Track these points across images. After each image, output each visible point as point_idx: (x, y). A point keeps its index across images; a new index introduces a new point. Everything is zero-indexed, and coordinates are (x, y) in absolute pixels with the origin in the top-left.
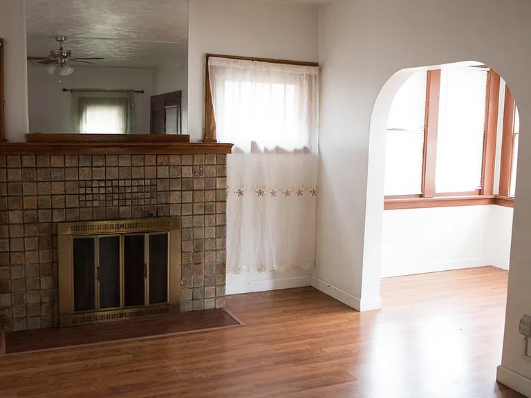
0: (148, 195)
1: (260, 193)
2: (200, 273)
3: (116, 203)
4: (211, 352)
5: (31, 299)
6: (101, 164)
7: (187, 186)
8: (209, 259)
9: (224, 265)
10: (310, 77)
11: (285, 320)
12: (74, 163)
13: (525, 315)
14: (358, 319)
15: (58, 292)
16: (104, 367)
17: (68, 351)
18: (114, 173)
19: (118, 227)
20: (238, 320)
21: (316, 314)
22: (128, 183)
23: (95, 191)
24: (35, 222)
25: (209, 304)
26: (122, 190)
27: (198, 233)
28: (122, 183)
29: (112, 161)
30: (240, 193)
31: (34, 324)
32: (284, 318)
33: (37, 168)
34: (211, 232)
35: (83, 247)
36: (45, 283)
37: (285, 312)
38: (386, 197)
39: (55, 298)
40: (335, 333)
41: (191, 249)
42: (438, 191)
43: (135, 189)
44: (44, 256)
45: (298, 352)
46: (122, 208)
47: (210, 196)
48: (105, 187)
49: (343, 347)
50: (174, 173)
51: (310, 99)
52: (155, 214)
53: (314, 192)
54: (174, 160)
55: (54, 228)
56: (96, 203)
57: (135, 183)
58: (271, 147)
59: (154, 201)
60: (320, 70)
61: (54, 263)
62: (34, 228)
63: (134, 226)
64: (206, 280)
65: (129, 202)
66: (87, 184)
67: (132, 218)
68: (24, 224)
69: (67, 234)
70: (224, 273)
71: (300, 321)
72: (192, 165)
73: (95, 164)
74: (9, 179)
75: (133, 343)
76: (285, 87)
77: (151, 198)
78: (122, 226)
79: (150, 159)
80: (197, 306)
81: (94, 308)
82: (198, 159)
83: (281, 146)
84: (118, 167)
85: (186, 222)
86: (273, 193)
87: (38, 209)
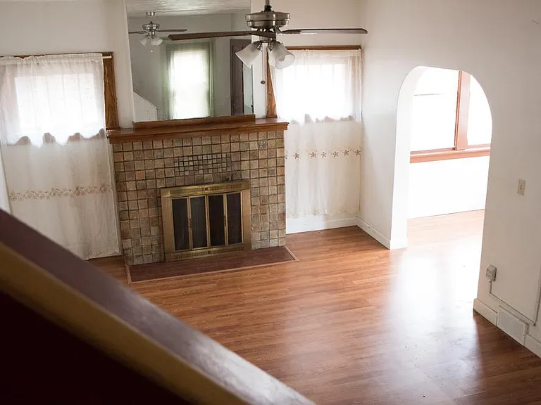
0: (225, 165)
1: (313, 155)
2: (266, 221)
3: (201, 172)
4: (272, 283)
5: (145, 243)
6: (189, 144)
7: (254, 156)
8: (272, 210)
9: (284, 214)
10: (353, 58)
11: (331, 257)
12: (170, 144)
13: (491, 265)
14: (387, 256)
15: (163, 237)
16: (198, 292)
17: (172, 280)
18: (198, 150)
19: (203, 189)
20: (294, 256)
21: (355, 251)
22: (210, 157)
23: (186, 164)
24: (145, 189)
25: (274, 243)
26: (205, 162)
27: (264, 192)
28: (205, 157)
29: (196, 141)
30: (297, 156)
31: (148, 259)
32: (329, 255)
33: (143, 150)
34: (273, 190)
35: (179, 205)
36: (154, 231)
37: (331, 249)
38: (412, 153)
39: (161, 241)
40: (365, 268)
41: (258, 203)
42: (469, 144)
43: (215, 161)
44: (152, 213)
45: (334, 283)
46: (205, 175)
47: (272, 163)
48: (193, 161)
49: (368, 280)
50: (244, 147)
51: (354, 76)
52: (230, 179)
53: (358, 153)
54: (244, 137)
55: (158, 192)
56: (187, 173)
57: (215, 157)
58: (322, 118)
59: (229, 169)
60: (362, 52)
61: (160, 216)
62: (144, 193)
63: (215, 188)
64: (271, 225)
65: (210, 171)
66: (179, 160)
67: (213, 183)
68: (137, 190)
69: (167, 196)
70: (284, 220)
71: (342, 258)
72: (258, 141)
73: (185, 144)
74: (125, 160)
75: (217, 274)
76: (333, 66)
77: (227, 166)
78: (206, 189)
79: (226, 138)
80: (264, 245)
81: (189, 248)
82: (262, 135)
83: (329, 117)
84: (201, 145)
85: (254, 183)
86: (324, 155)
87: (146, 179)
